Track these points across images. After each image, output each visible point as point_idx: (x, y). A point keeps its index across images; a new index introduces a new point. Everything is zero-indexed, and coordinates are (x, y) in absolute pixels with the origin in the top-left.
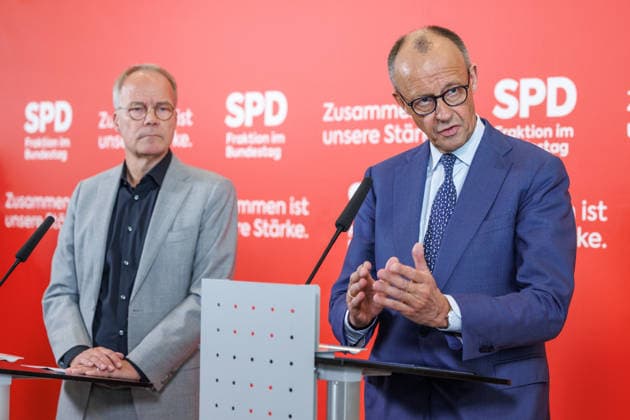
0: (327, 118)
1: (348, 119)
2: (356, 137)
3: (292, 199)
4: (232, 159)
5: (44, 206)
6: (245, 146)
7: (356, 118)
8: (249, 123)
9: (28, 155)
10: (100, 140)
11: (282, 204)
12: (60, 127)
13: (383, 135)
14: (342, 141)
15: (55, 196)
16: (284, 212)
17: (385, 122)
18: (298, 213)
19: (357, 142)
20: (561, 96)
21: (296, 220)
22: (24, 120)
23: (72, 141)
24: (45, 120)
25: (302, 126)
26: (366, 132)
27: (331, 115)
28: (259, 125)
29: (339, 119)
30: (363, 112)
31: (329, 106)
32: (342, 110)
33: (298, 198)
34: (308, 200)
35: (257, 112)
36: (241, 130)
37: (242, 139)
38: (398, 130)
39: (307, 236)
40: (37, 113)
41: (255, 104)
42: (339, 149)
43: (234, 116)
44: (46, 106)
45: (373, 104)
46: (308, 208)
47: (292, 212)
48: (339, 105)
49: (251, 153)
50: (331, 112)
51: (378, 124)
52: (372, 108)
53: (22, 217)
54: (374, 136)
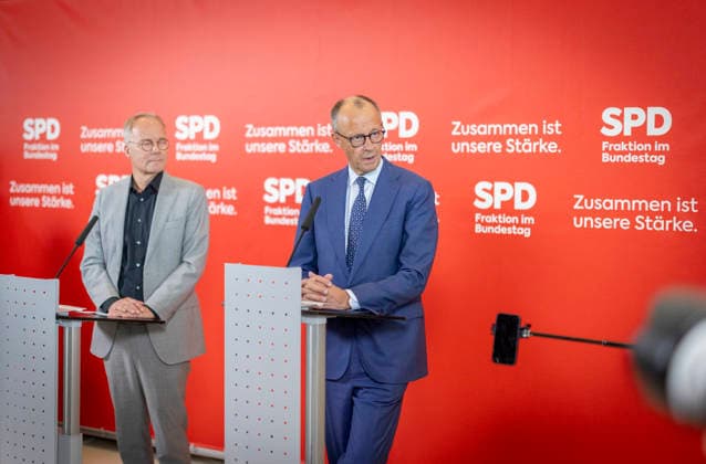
0: (248, 135)
1: (263, 135)
2: (270, 148)
3: (224, 188)
4: (181, 161)
5: (40, 191)
6: (190, 152)
7: (270, 135)
8: (192, 137)
9: (27, 155)
10: (82, 146)
11: (218, 192)
12: (50, 136)
13: (288, 147)
14: (259, 151)
15: (49, 184)
16: (219, 197)
17: (290, 138)
18: (229, 198)
19: (270, 151)
20: (409, 124)
21: (227, 202)
22: (23, 131)
23: (61, 147)
24: (39, 131)
25: (231, 140)
26: (276, 144)
27: (252, 132)
28: (199, 138)
29: (257, 135)
30: (274, 131)
31: (250, 127)
32: (259, 129)
33: (229, 188)
34: (237, 189)
35: (198, 129)
36: (187, 141)
37: (188, 147)
38: (298, 144)
39: (235, 213)
40: (33, 126)
41: (196, 124)
42: (256, 155)
43: (181, 132)
44: (39, 121)
45: (280, 125)
46: (237, 195)
47: (225, 197)
48: (256, 126)
49: (194, 157)
50: (251, 131)
51: (285, 140)
52: (280, 129)
53: (23, 199)
54: (281, 147)
